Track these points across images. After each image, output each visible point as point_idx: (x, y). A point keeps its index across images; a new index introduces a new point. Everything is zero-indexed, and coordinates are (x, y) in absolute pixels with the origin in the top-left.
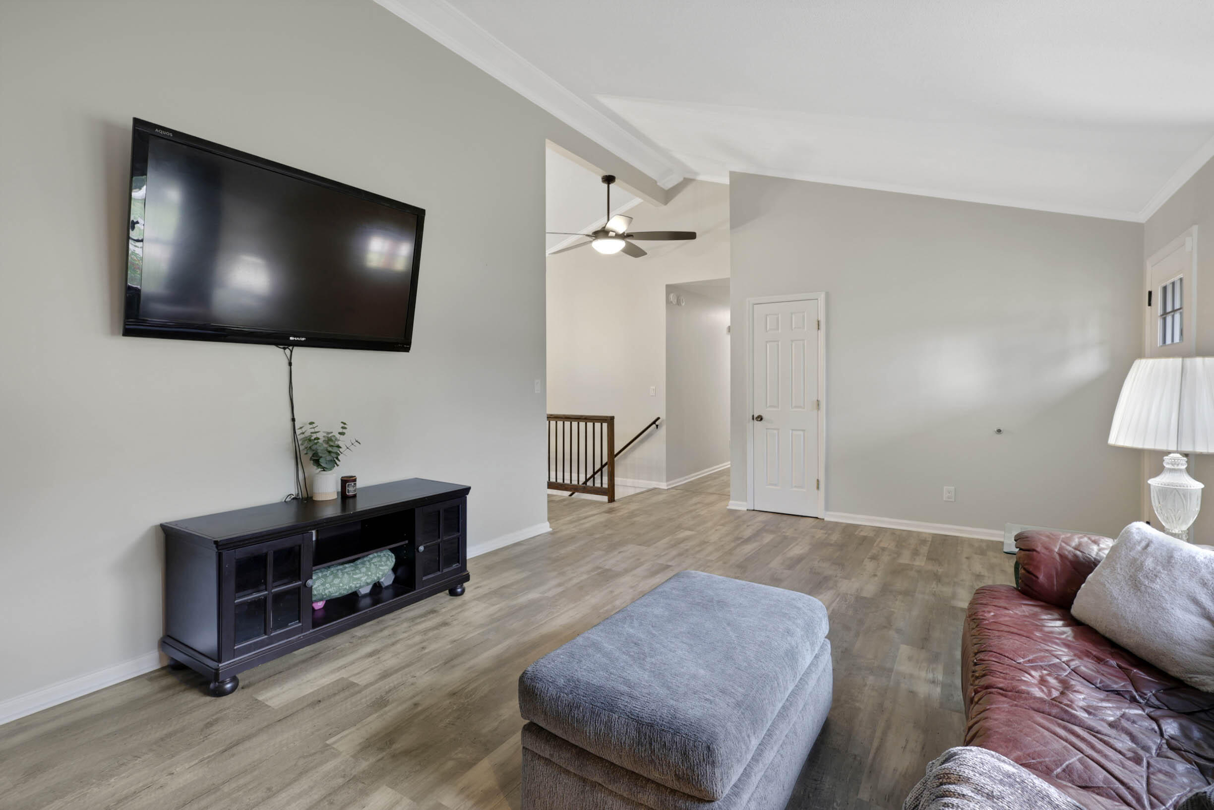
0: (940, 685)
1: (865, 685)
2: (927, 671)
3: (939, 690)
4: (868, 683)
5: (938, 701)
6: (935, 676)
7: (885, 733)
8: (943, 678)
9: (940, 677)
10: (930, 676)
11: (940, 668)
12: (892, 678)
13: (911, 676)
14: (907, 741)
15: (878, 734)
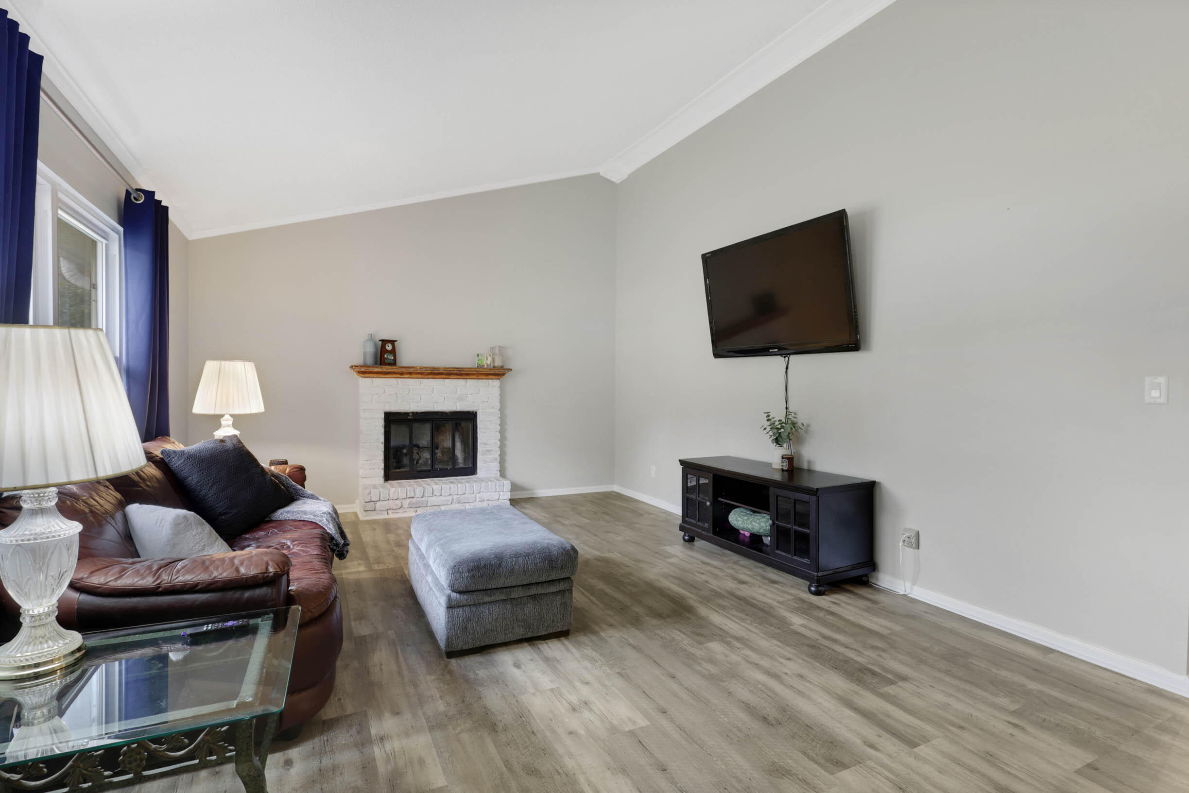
0: (373, 739)
1: (441, 697)
2: (394, 752)
3: (373, 731)
4: (441, 701)
5: (370, 717)
6: (383, 750)
7: (399, 667)
8: (374, 752)
9: (377, 752)
10: (388, 747)
11: (382, 768)
12: (424, 720)
13: (407, 734)
14: (381, 670)
15: (403, 665)
